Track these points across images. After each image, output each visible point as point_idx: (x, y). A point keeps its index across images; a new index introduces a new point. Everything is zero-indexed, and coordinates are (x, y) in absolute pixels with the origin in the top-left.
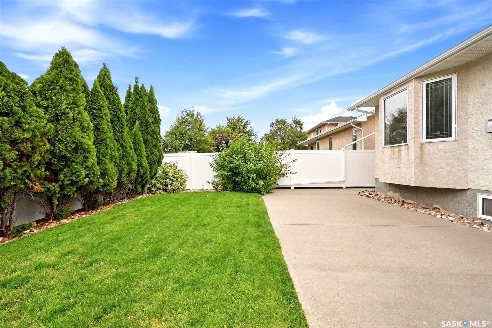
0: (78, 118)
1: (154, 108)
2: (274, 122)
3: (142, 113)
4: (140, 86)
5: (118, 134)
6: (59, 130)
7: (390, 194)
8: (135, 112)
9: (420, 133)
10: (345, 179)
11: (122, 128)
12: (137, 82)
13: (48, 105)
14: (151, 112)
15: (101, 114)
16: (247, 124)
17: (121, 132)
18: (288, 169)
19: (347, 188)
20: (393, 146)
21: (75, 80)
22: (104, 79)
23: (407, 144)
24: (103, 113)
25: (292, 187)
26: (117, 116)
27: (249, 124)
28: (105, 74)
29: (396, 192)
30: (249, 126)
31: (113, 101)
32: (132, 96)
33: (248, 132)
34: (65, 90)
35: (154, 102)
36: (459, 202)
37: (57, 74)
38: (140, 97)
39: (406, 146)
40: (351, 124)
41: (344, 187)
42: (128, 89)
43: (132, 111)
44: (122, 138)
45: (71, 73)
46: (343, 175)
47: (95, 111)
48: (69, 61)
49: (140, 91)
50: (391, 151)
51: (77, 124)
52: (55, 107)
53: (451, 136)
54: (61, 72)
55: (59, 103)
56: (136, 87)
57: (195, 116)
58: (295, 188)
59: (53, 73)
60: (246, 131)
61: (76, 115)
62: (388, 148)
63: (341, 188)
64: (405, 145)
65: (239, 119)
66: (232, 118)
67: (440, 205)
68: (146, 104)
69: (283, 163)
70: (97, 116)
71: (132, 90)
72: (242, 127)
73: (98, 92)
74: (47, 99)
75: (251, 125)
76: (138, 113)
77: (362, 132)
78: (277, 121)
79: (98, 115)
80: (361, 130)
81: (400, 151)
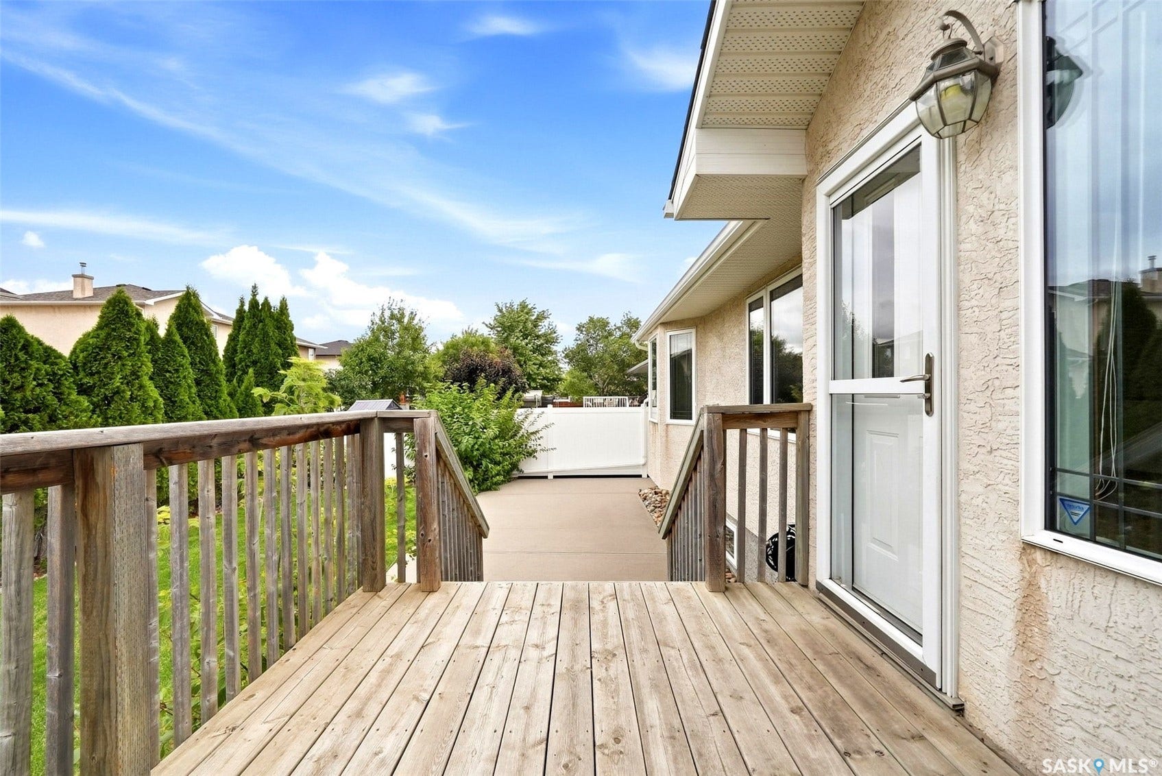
0: (140, 396)
1: (286, 340)
2: (585, 320)
3: (262, 351)
4: (261, 301)
5: (209, 402)
6: (110, 418)
8: (250, 351)
11: (216, 392)
12: (254, 295)
13: (95, 384)
14: (280, 346)
15: (177, 377)
16: (542, 317)
17: (215, 397)
18: (539, 442)
21: (135, 339)
22: (186, 312)
24: (182, 376)
25: (551, 476)
26: (206, 372)
27: (545, 318)
28: (190, 304)
30: (546, 322)
31: (202, 348)
32: (246, 321)
33: (545, 335)
34: (120, 358)
35: (285, 329)
37: (109, 334)
38: (260, 321)
42: (237, 306)
43: (245, 348)
44: (217, 407)
45: (130, 330)
46: (642, 453)
47: (168, 375)
48: (127, 311)
49: (261, 311)
51: (136, 405)
52: (105, 385)
53: (692, 418)
54: (114, 330)
55: (111, 379)
56: (254, 304)
57: (406, 320)
58: (555, 477)
59: (103, 334)
60: (540, 333)
61: (135, 392)
63: (640, 476)
65: (523, 306)
66: (508, 305)
68: (271, 334)
69: (531, 430)
70: (172, 383)
71: (246, 308)
72: (530, 325)
73: (175, 342)
74: (92, 374)
75: (552, 319)
76: (255, 351)
78: (591, 320)
79: (173, 380)
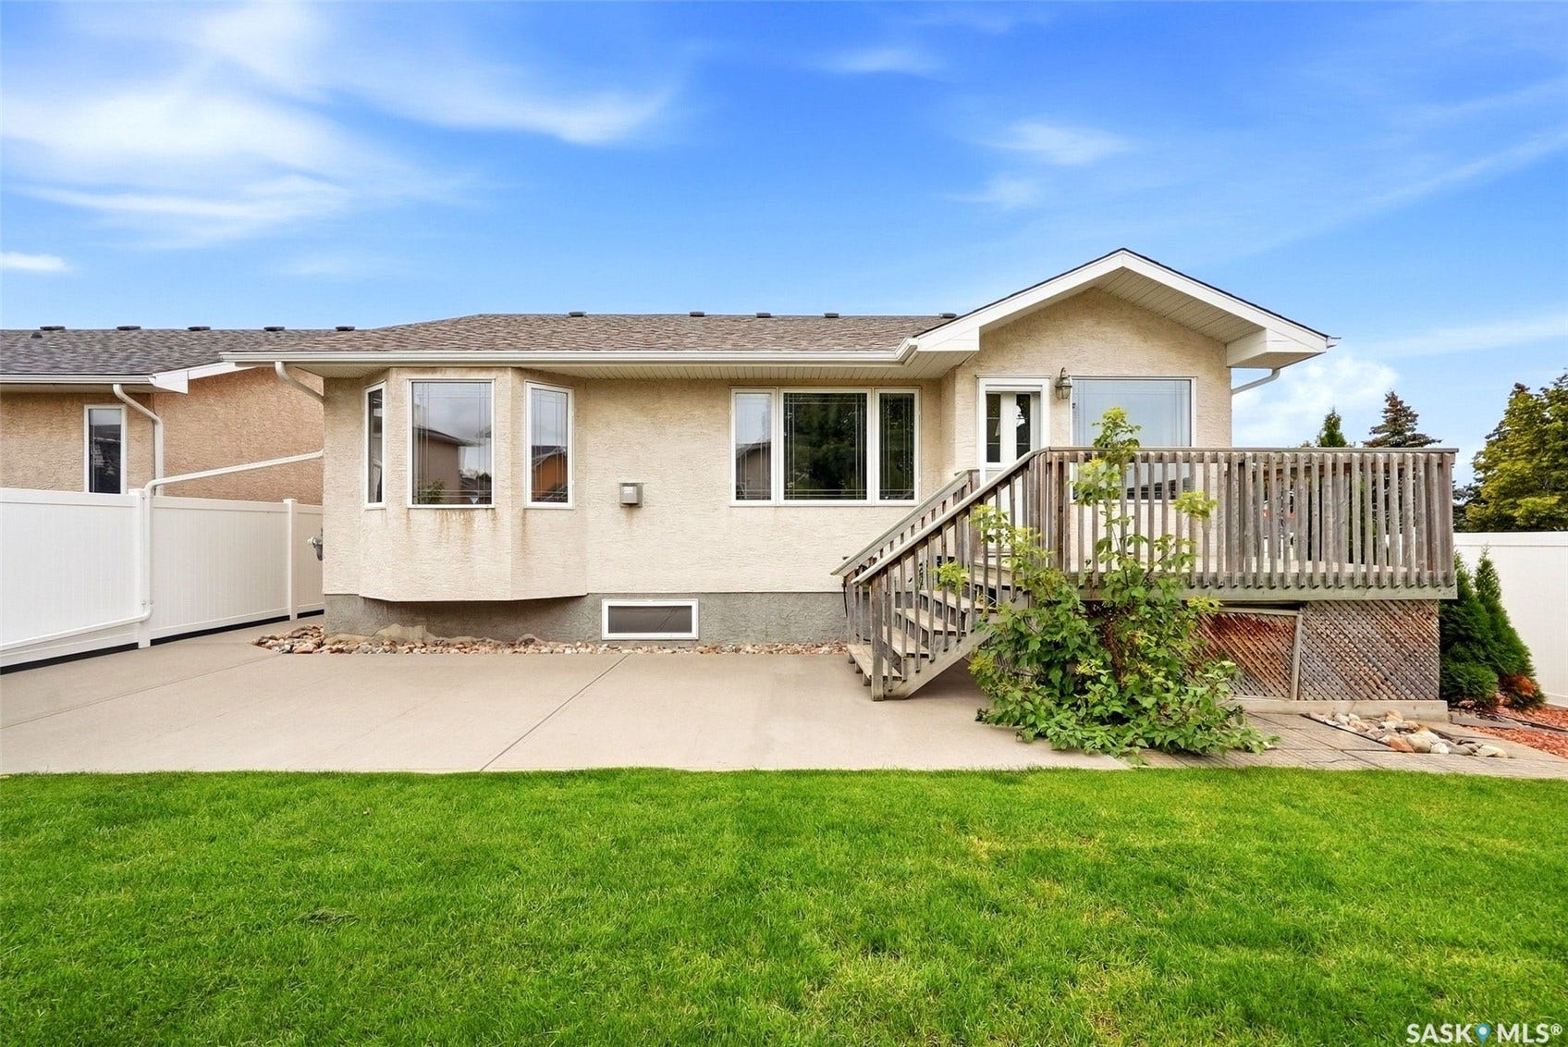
7: (395, 630)
9: (522, 488)
10: (151, 615)
19: (154, 642)
20: (449, 509)
23: (490, 506)
29: (414, 624)
36: (575, 620)
39: (489, 511)
40: (117, 389)
41: (144, 643)
50: (438, 520)
53: (566, 501)
62: (432, 513)
63: (134, 646)
64: (487, 509)
67: (533, 633)
77: (160, 429)
80: (154, 422)
81: (469, 522)
